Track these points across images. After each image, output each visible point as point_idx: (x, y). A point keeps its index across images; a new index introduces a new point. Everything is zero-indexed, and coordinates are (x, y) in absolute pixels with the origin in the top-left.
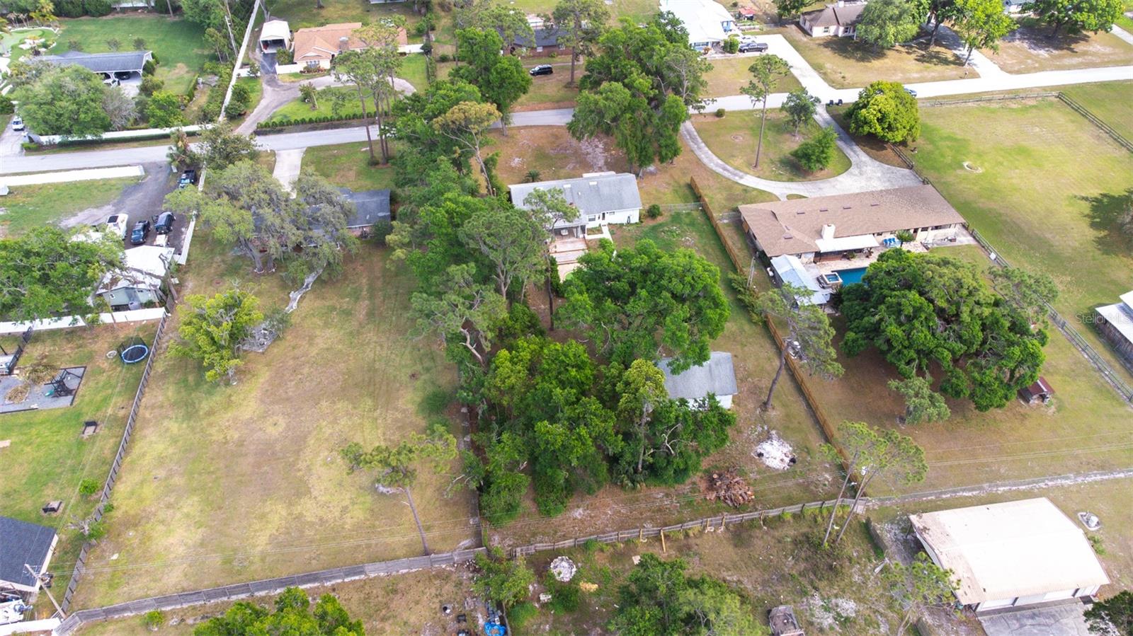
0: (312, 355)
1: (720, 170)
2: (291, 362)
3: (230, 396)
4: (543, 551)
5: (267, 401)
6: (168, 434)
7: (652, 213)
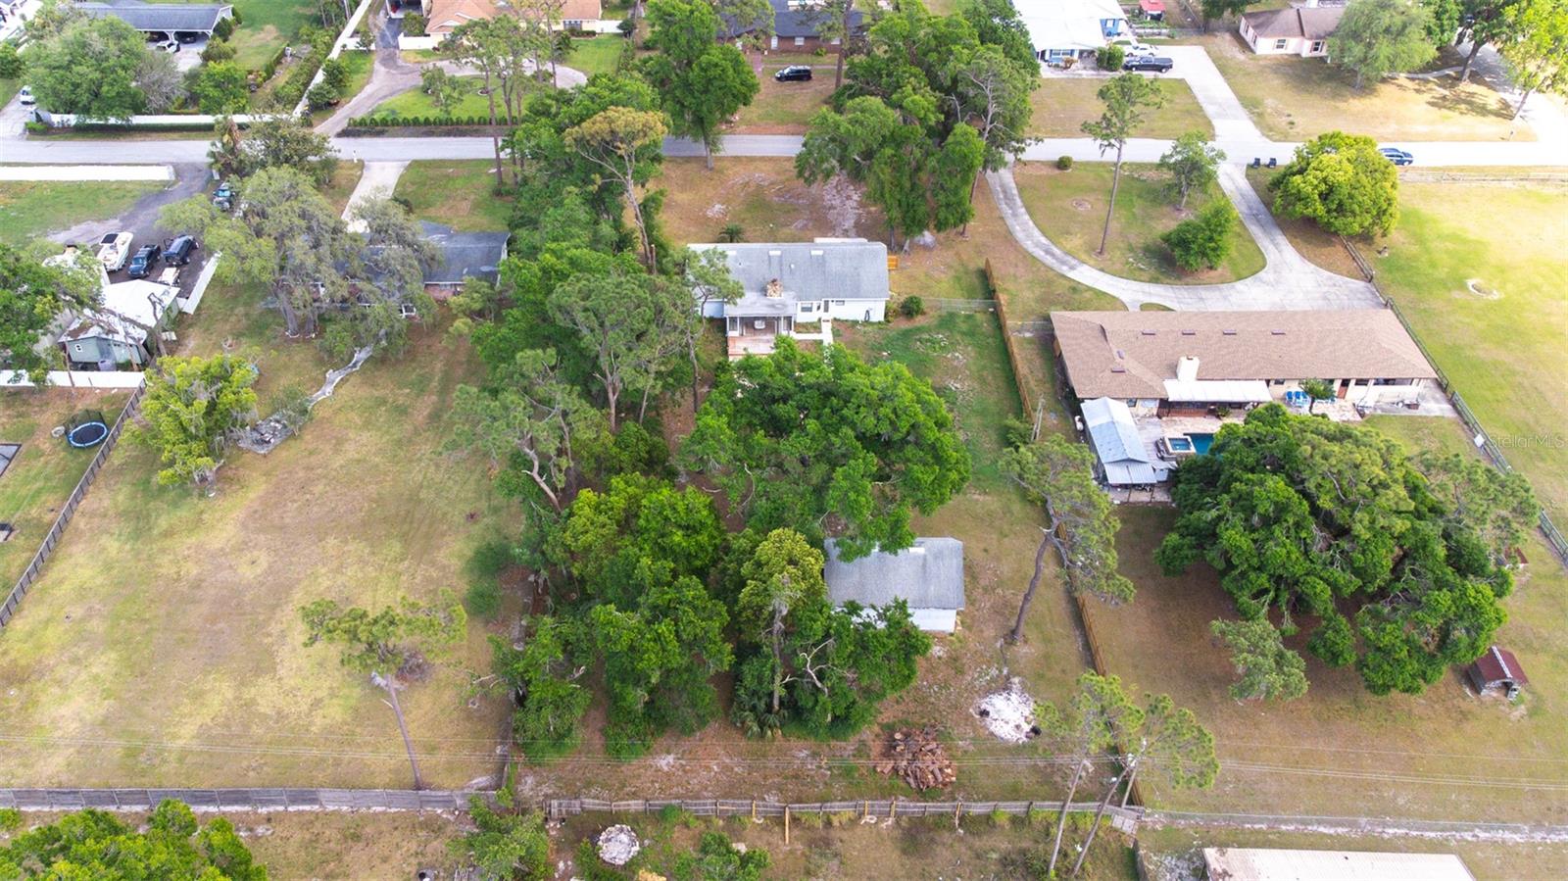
0: (335, 467)
1: (1039, 253)
2: (301, 474)
3: (202, 512)
4: (593, 811)
5: (251, 526)
6: (102, 557)
7: (909, 309)
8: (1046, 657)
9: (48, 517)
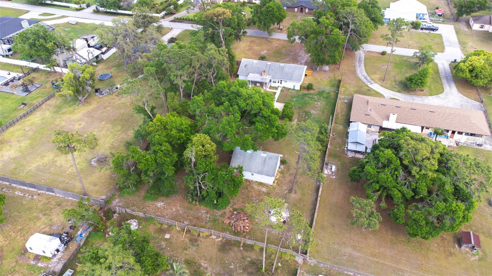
0: (116, 104)
1: (362, 78)
2: (107, 104)
4: (129, 214)
5: (86, 115)
6: (43, 116)
7: (309, 87)
8: (301, 199)
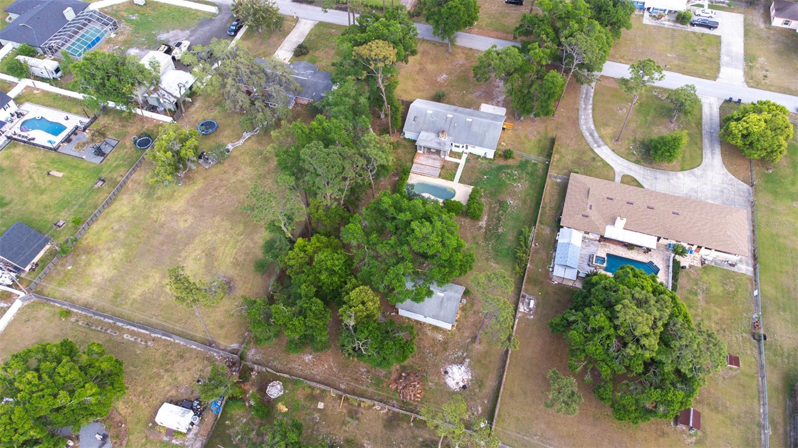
0: (231, 182)
1: (587, 134)
2: (217, 182)
3: (175, 191)
4: (270, 374)
5: (191, 203)
6: (133, 203)
7: (506, 155)
8: (486, 352)
9: (119, 179)
